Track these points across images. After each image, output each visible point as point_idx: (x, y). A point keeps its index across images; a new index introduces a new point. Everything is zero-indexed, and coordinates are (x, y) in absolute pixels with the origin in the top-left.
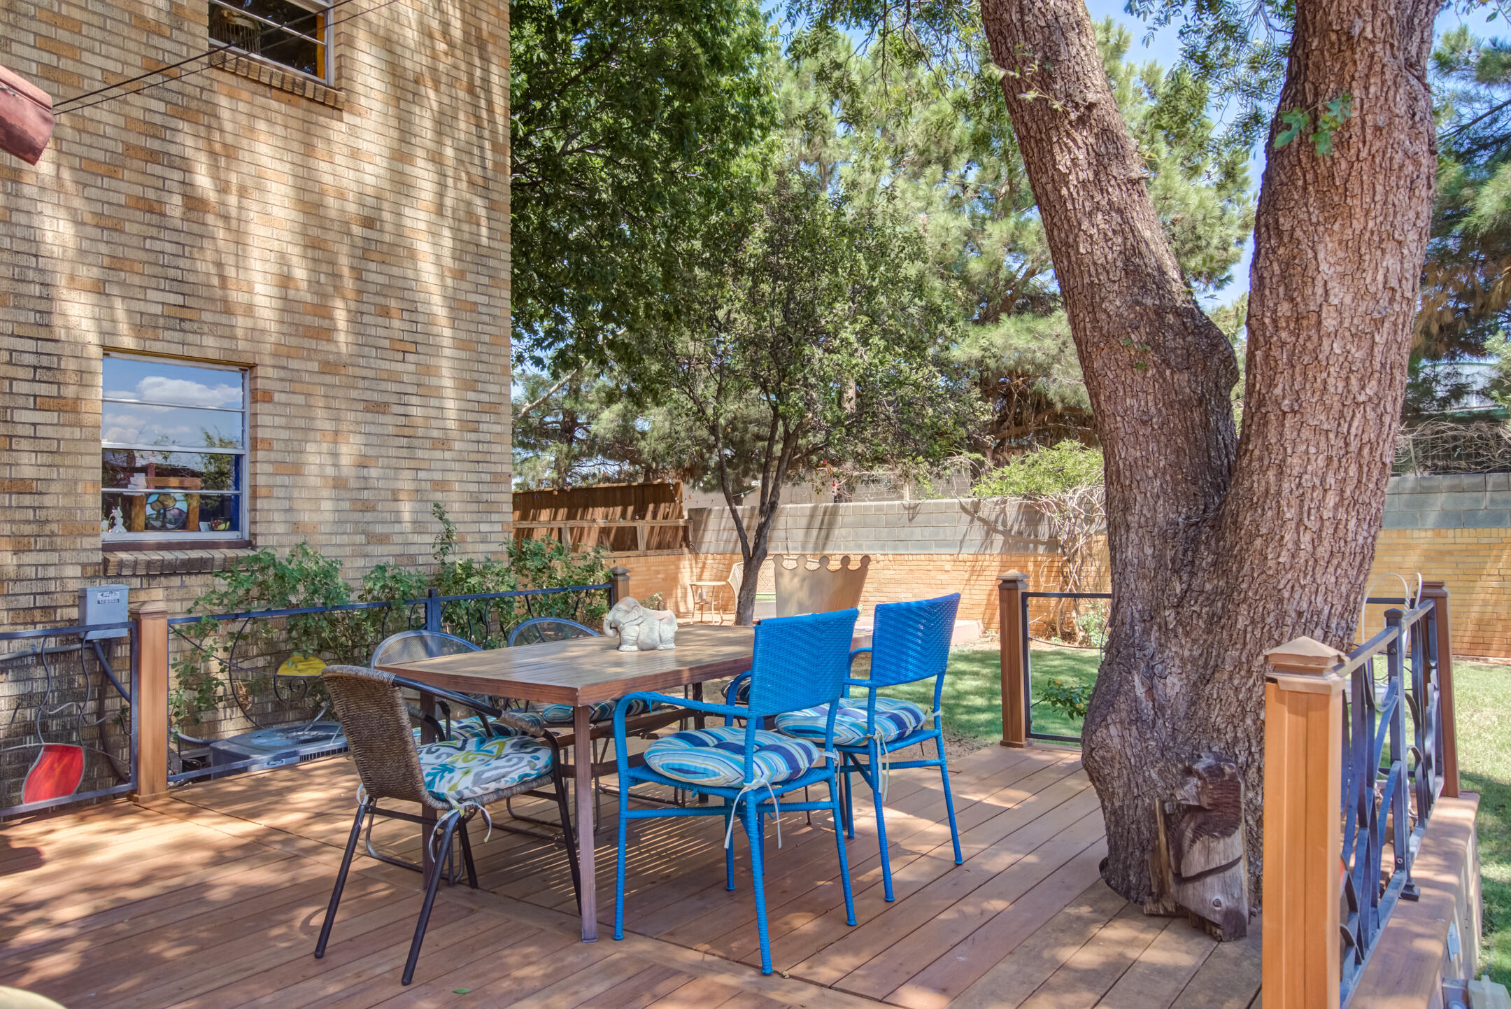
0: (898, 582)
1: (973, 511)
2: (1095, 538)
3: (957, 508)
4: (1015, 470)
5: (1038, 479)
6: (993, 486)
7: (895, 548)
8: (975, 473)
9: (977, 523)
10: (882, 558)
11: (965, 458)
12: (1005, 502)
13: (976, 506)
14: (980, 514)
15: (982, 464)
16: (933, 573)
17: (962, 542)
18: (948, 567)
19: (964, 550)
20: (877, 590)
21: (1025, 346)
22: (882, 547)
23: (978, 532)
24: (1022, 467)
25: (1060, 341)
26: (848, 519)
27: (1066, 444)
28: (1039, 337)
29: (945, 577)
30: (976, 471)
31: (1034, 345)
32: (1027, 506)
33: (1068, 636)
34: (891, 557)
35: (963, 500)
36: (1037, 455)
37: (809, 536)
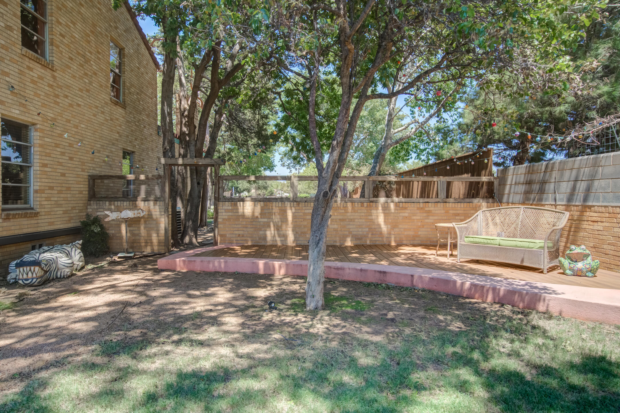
37: (574, 188)
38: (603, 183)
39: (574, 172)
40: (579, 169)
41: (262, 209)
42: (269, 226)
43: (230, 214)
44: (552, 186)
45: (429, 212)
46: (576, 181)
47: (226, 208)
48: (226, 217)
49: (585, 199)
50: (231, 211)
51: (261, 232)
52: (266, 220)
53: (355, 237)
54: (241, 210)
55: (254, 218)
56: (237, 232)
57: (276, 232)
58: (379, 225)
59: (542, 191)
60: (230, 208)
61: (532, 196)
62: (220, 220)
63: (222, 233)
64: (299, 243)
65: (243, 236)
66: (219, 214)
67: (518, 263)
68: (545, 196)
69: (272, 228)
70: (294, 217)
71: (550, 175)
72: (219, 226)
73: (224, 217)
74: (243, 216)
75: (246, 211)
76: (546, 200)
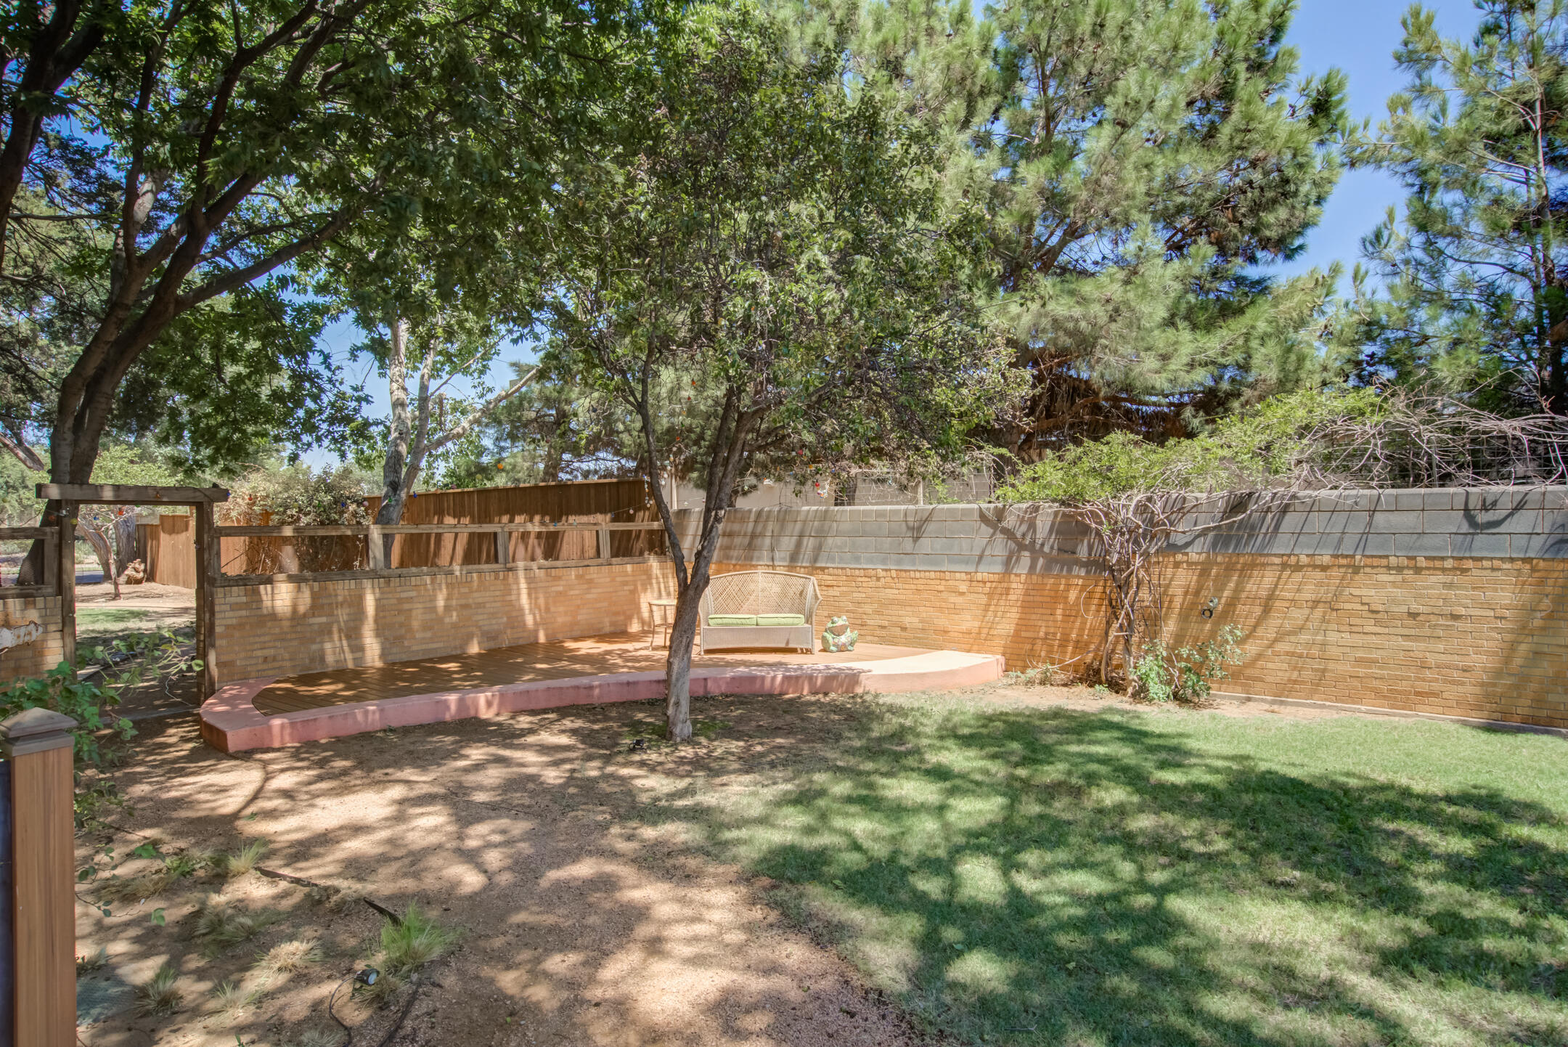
0: (902, 604)
1: (995, 520)
2: (1154, 559)
3: (976, 516)
4: (1050, 469)
5: (1081, 480)
6: (1022, 488)
7: (899, 562)
8: (999, 474)
9: (999, 536)
10: (882, 574)
11: (988, 453)
12: (1036, 509)
13: (1000, 514)
14: (1004, 524)
15: (1008, 461)
16: (944, 595)
17: (981, 557)
18: (963, 587)
19: (981, 568)
20: (877, 612)
21: (1066, 313)
22: (884, 561)
23: (1000, 547)
24: (1060, 465)
25: (1110, 308)
26: (845, 526)
27: (1117, 437)
28: (1083, 301)
29: (959, 600)
30: (1000, 471)
31: (1077, 311)
32: (1064, 514)
33: (1116, 686)
34: (894, 574)
35: (984, 506)
36: (1080, 449)
37: (799, 545)
38: (839, 540)
39: (799, 525)
40: (805, 521)
41: (314, 596)
42: (330, 633)
43: (244, 613)
44: (767, 541)
45: (590, 581)
46: (801, 536)
47: (232, 600)
48: (234, 621)
49: (815, 560)
50: (246, 606)
51: (314, 647)
52: (324, 619)
53: (488, 636)
54: (267, 603)
55: (296, 618)
56: (259, 653)
57: (345, 643)
58: (521, 610)
59: (751, 547)
60: (244, 599)
61: (735, 553)
62: (218, 630)
63: (224, 658)
64: (390, 658)
65: (274, 659)
66: (217, 616)
67: (783, 645)
68: (756, 554)
69: (336, 637)
70: (379, 607)
71: (765, 527)
72: (218, 643)
73: (229, 622)
74: (273, 616)
75: (278, 603)
76: (759, 559)
